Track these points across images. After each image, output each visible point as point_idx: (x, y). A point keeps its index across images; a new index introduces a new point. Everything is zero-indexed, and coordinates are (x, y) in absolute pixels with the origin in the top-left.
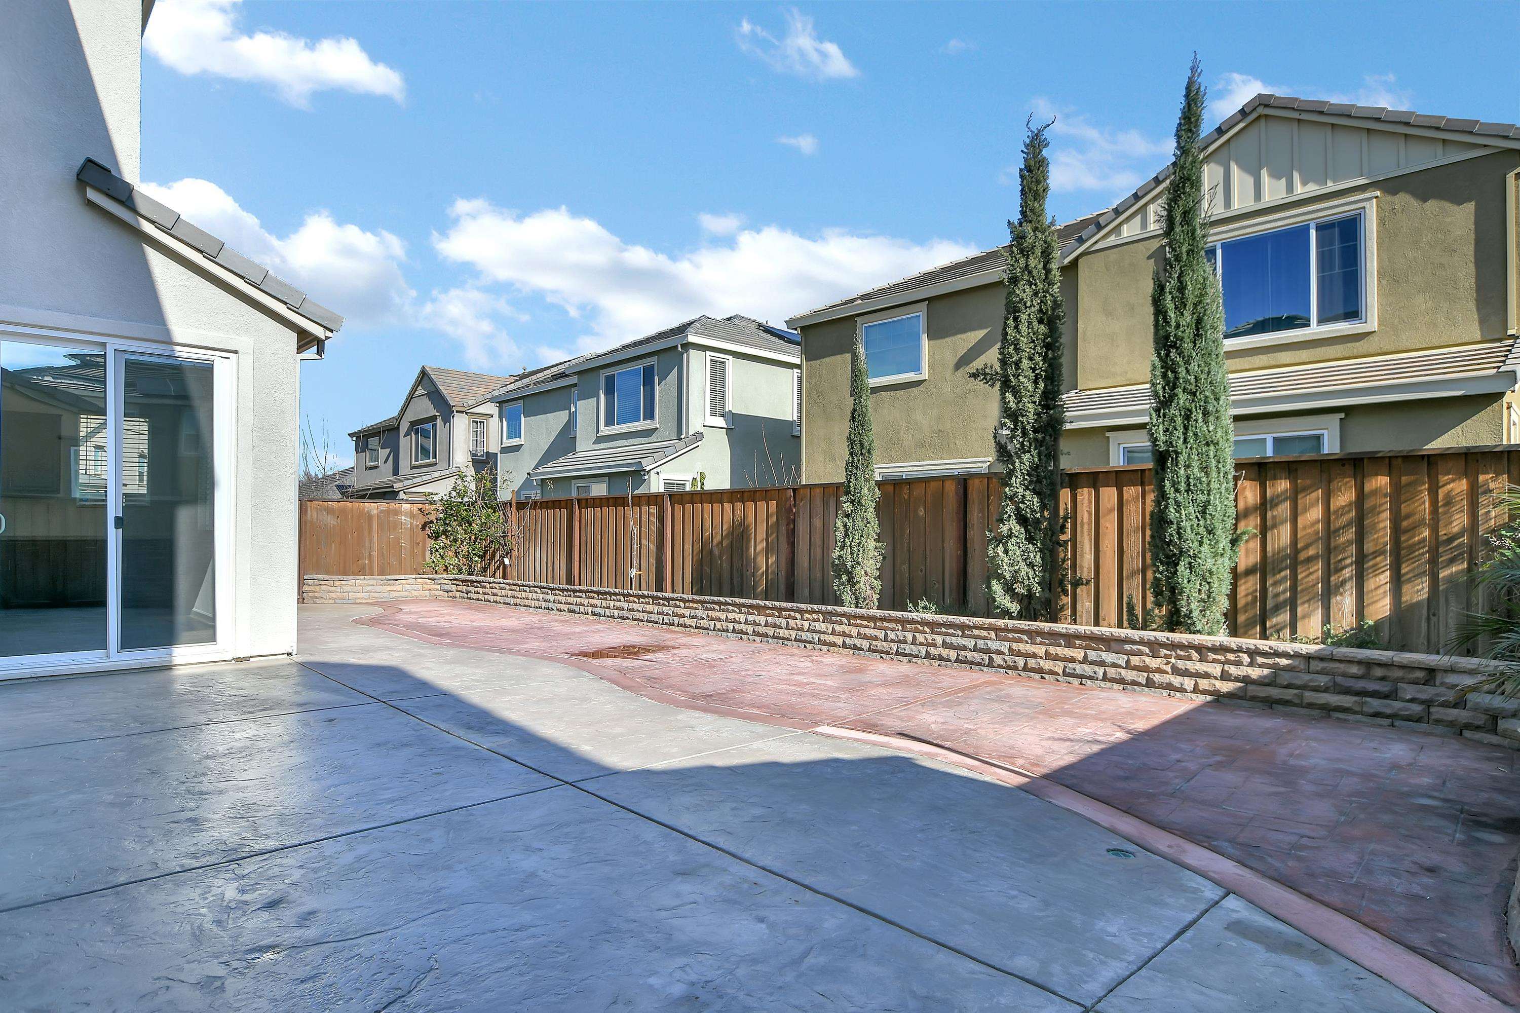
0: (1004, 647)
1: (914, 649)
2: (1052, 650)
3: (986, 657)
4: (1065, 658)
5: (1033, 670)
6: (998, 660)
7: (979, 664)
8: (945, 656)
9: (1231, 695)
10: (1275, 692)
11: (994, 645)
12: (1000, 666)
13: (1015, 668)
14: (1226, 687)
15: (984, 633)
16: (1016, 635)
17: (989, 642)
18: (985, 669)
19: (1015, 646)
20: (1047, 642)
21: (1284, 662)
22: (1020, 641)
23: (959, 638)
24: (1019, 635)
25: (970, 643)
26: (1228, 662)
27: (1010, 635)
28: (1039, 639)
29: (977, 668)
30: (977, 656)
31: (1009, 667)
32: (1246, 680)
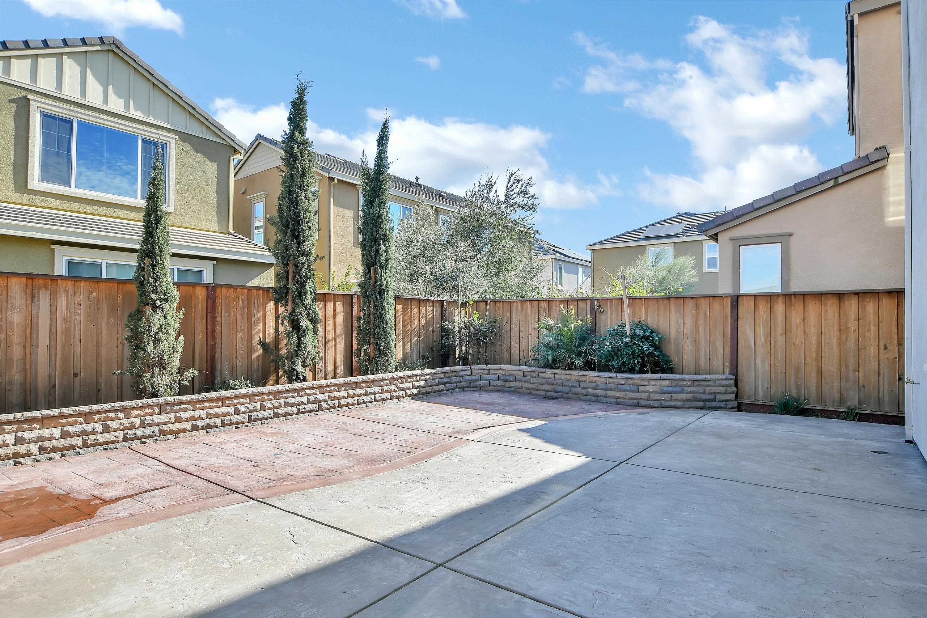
0: (325, 396)
1: (265, 414)
2: (351, 392)
3: (316, 405)
4: (358, 394)
5: (344, 406)
6: (325, 405)
7: (314, 411)
8: (290, 412)
9: (417, 394)
10: (427, 389)
11: (321, 397)
12: (326, 409)
13: (334, 407)
14: (415, 391)
15: (312, 391)
16: (332, 388)
17: (317, 396)
18: (318, 413)
19: (332, 395)
20: (348, 388)
21: (428, 377)
22: (334, 391)
23: (297, 398)
24: (334, 388)
25: (304, 399)
26: (414, 381)
27: (329, 389)
28: (343, 388)
29: (313, 414)
30: (311, 407)
31: (331, 408)
32: (420, 387)
